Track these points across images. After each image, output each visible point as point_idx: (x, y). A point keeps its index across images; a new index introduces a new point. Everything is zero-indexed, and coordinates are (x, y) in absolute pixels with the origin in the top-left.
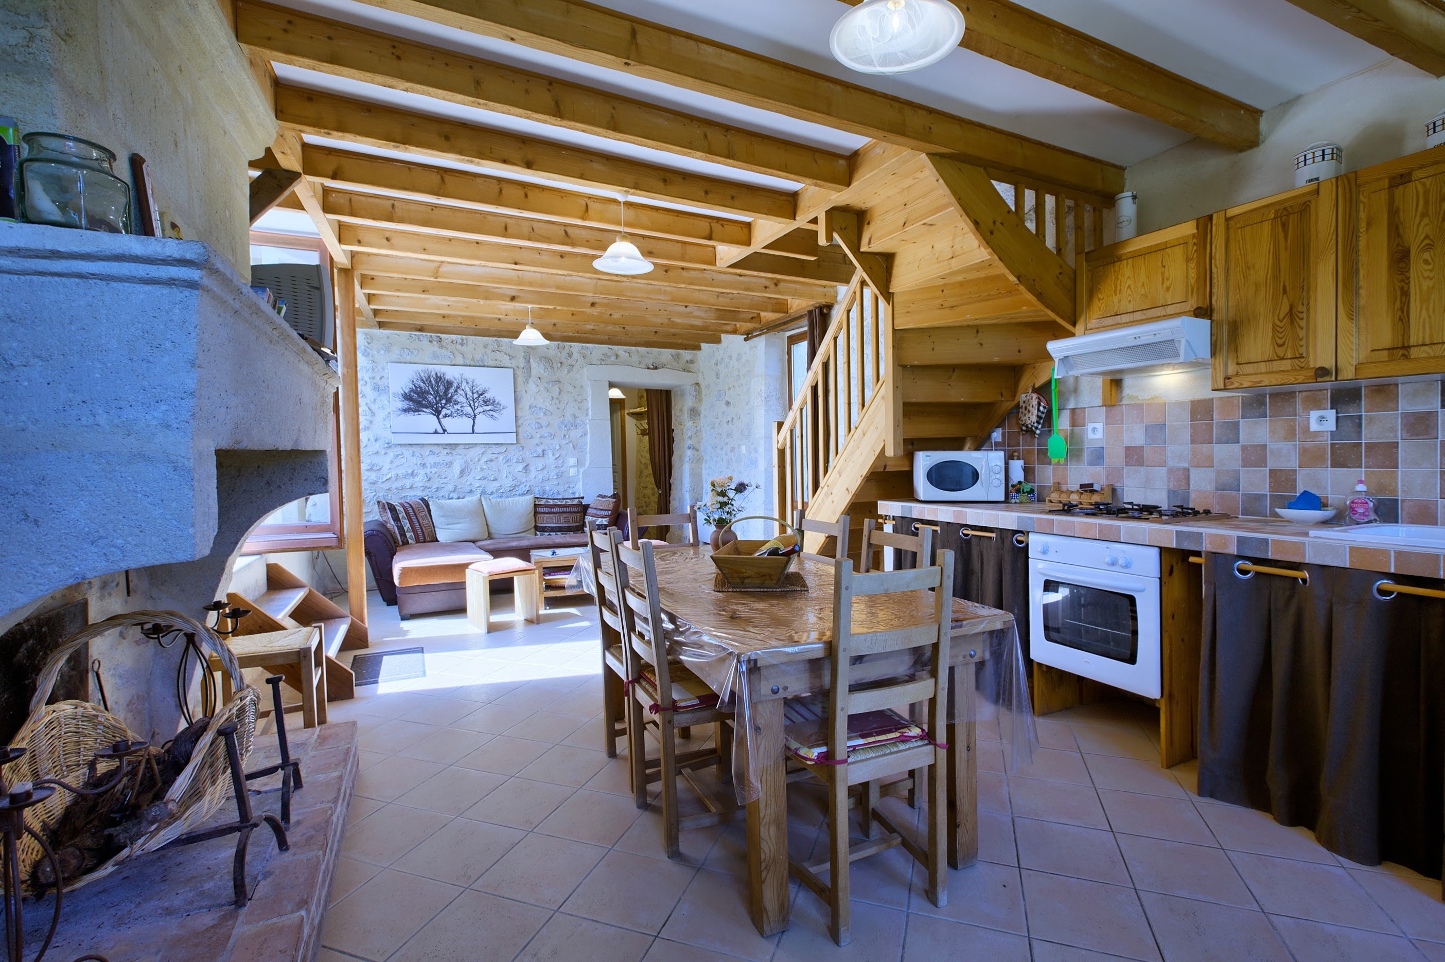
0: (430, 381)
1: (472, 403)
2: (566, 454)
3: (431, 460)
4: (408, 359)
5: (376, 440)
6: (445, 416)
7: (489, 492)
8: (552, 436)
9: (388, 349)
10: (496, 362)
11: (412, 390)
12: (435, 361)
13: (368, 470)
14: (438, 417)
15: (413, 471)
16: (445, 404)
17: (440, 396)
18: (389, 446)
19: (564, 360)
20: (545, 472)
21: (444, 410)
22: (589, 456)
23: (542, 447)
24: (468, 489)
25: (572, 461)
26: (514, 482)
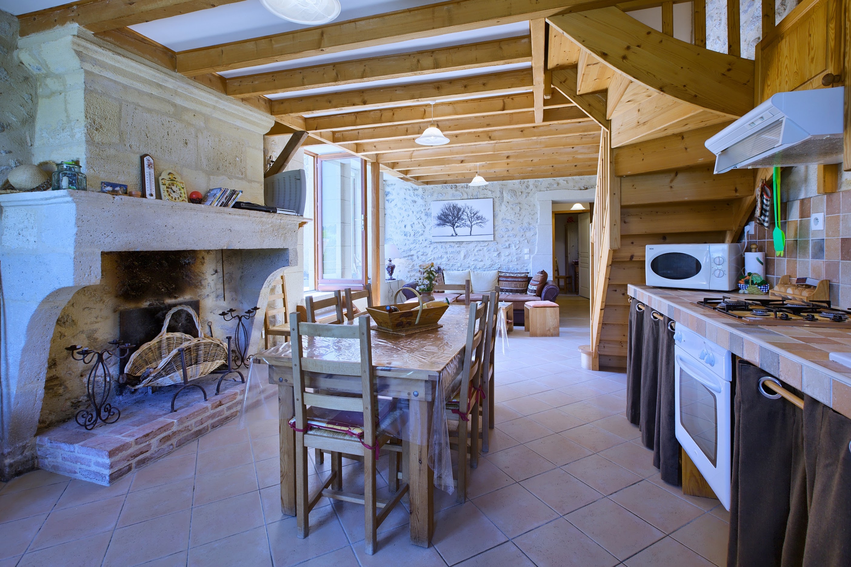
0: (450, 209)
1: (470, 219)
2: (523, 247)
3: (450, 250)
4: (441, 198)
5: (426, 240)
6: (457, 227)
7: (478, 267)
8: (515, 236)
9: (432, 195)
10: (484, 196)
11: (442, 215)
12: (453, 198)
13: (422, 255)
14: (454, 228)
15: (441, 256)
16: (457, 220)
17: (455, 216)
18: (431, 243)
19: (523, 190)
20: (510, 257)
21: (457, 223)
22: (537, 247)
23: (509, 242)
24: (467, 266)
25: (526, 250)
26: (492, 263)
